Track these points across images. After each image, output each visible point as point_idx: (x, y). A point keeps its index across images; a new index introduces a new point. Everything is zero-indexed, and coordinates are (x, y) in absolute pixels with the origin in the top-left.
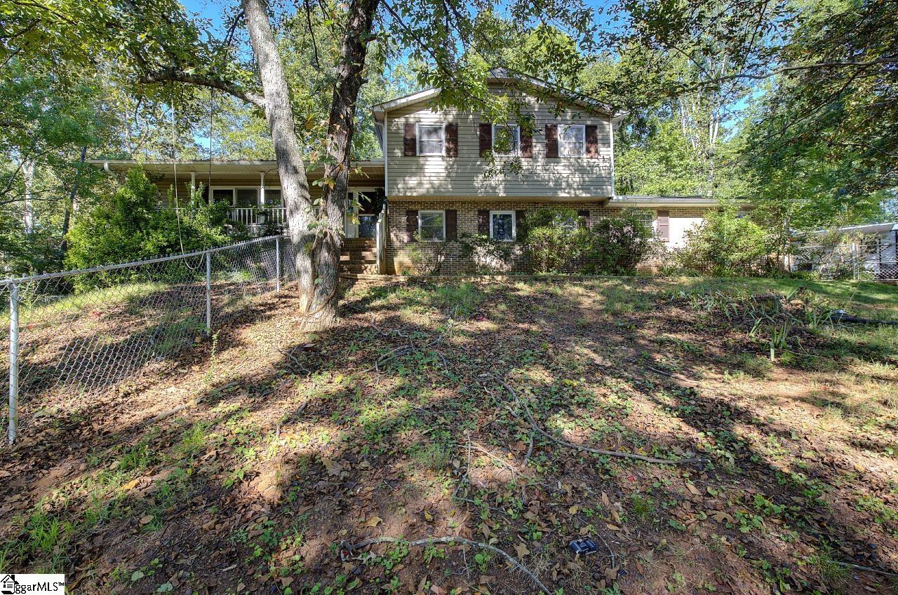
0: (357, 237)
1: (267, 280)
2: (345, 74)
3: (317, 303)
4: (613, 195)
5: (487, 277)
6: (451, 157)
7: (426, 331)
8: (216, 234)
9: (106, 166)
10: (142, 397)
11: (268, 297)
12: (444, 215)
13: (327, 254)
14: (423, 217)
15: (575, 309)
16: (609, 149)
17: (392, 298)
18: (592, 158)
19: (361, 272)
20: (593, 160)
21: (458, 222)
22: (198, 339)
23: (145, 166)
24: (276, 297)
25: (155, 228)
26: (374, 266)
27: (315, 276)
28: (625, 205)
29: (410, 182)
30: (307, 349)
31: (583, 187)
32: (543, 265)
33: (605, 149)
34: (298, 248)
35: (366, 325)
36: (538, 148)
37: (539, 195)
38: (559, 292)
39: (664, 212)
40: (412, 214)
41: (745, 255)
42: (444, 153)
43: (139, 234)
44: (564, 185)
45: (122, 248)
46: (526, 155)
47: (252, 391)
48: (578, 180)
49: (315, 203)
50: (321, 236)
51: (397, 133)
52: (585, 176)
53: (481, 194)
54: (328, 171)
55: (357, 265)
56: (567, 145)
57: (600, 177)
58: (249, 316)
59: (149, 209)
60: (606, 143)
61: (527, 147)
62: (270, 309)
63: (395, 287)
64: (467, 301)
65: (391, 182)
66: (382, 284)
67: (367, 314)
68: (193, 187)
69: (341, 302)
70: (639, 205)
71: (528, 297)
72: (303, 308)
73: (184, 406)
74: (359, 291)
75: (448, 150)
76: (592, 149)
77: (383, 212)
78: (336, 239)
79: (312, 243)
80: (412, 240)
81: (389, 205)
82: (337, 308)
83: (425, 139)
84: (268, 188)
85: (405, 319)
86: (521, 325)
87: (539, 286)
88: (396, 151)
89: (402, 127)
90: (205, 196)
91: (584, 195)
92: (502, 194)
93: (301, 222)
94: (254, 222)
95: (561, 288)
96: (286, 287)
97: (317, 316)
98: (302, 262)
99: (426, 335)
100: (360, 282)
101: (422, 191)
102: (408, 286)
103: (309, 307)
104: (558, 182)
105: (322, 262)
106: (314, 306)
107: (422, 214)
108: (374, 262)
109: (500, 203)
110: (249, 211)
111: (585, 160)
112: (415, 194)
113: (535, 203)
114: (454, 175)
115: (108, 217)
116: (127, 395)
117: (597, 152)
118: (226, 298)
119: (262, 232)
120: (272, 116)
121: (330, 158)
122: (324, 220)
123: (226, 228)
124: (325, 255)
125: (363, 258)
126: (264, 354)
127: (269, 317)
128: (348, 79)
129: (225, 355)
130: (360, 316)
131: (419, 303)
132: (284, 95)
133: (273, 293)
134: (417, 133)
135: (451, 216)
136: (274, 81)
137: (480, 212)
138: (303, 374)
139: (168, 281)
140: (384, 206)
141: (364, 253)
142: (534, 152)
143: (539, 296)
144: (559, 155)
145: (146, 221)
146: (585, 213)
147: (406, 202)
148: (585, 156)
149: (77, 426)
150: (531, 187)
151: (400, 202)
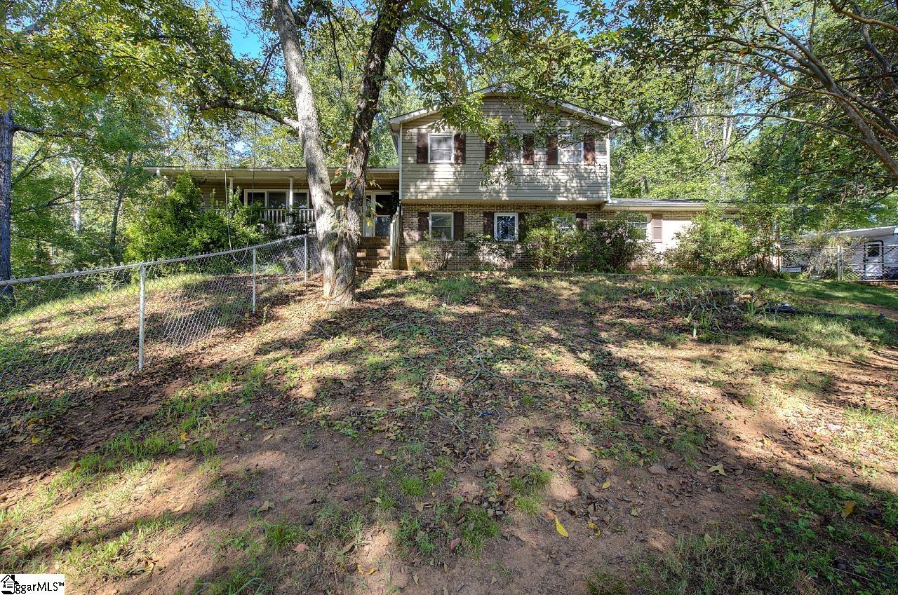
0: (374, 236)
1: (297, 272)
2: (362, 106)
3: (339, 288)
4: (609, 199)
5: (486, 272)
6: (459, 164)
7: (423, 312)
8: (251, 232)
9: (158, 172)
10: (214, 350)
11: (297, 286)
12: (453, 217)
13: (346, 250)
14: (433, 219)
15: (555, 299)
16: (605, 157)
17: (401, 288)
18: (589, 165)
19: (376, 266)
20: (591, 167)
21: (465, 223)
22: (247, 315)
23: (191, 172)
24: (304, 285)
25: (200, 227)
26: (387, 261)
27: (337, 267)
28: (619, 208)
29: (421, 187)
30: (330, 323)
31: (582, 192)
32: (541, 263)
33: (602, 157)
34: (322, 245)
35: (376, 307)
36: (538, 156)
37: (539, 199)
38: (546, 285)
39: (658, 215)
40: (423, 216)
41: (728, 256)
42: (453, 161)
43: (187, 231)
44: (562, 189)
45: (173, 244)
46: (528, 162)
47: (291, 347)
48: (575, 185)
49: (338, 209)
50: (342, 235)
51: (410, 142)
52: (582, 182)
53: (485, 198)
54: (348, 183)
55: (372, 261)
56: (566, 153)
57: (596, 183)
58: (284, 300)
59: (194, 209)
60: (603, 152)
61: (529, 156)
62: (300, 295)
63: (403, 280)
64: (462, 291)
65: (404, 187)
66: (394, 277)
67: (378, 300)
68: (231, 191)
69: (357, 291)
70: (631, 209)
71: (517, 289)
72: (326, 294)
73: (246, 355)
74: (372, 283)
75: (457, 158)
76: (589, 157)
77: (397, 213)
78: (354, 238)
79: (335, 241)
80: (422, 239)
81: (402, 207)
82: (353, 294)
83: (435, 147)
84: (296, 191)
85: (408, 305)
86: (504, 311)
87: (531, 281)
88: (410, 159)
89: (416, 137)
90: (242, 198)
91: (581, 199)
92: (504, 197)
93: (326, 224)
94: (283, 221)
95: (549, 282)
96: (312, 278)
97: (338, 299)
98: (326, 256)
99: (423, 315)
100: (375, 275)
101: (432, 194)
102: (416, 278)
103: (332, 292)
104: (557, 187)
105: (343, 256)
106: (335, 291)
107: (433, 216)
108: (388, 258)
109: (503, 206)
110: (279, 212)
111: (582, 167)
112: (425, 198)
113: (536, 206)
114: (461, 180)
115: (160, 217)
116: (203, 349)
117: (594, 159)
118: (263, 286)
119: (290, 231)
120: (304, 137)
121: (351, 174)
122: (344, 222)
123: (259, 227)
124: (344, 250)
125: (377, 254)
126: (298, 326)
127: (300, 301)
128: (366, 110)
129: (269, 326)
130: (373, 301)
131: (422, 292)
132: (314, 119)
133: (302, 282)
134: (429, 142)
135: (459, 217)
136: (306, 108)
137: (485, 214)
138: (327, 338)
139: (212, 273)
140: (398, 208)
141: (379, 250)
142: (535, 160)
143: (527, 289)
144: (559, 163)
145: (193, 221)
146: (583, 216)
147: (418, 205)
148: (583, 163)
149: (178, 364)
150: (532, 191)
151: (412, 205)
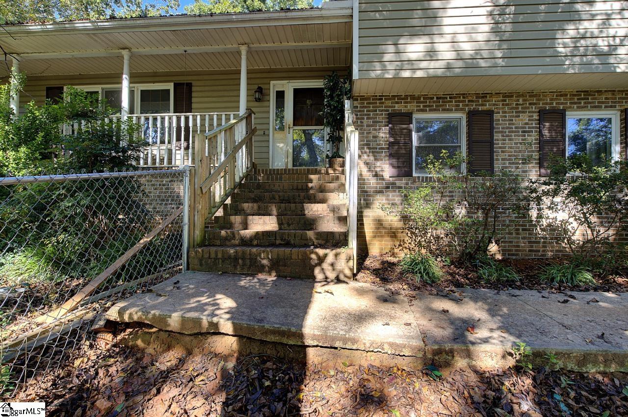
0: (290, 166)
12: (464, 123)
14: (422, 128)
21: (497, 136)
29: (410, 48)
40: (400, 120)
65: (366, 58)
101: (435, 67)
107: (419, 121)
109: (587, 95)
112: (419, 74)
114: (509, 27)
135: (481, 123)
137: (544, 115)
147: (388, 98)
151: (375, 98)
